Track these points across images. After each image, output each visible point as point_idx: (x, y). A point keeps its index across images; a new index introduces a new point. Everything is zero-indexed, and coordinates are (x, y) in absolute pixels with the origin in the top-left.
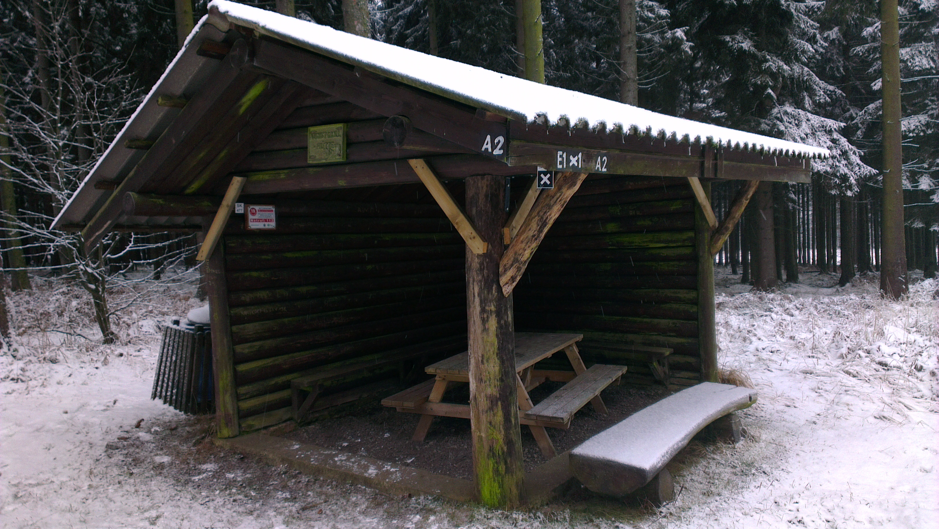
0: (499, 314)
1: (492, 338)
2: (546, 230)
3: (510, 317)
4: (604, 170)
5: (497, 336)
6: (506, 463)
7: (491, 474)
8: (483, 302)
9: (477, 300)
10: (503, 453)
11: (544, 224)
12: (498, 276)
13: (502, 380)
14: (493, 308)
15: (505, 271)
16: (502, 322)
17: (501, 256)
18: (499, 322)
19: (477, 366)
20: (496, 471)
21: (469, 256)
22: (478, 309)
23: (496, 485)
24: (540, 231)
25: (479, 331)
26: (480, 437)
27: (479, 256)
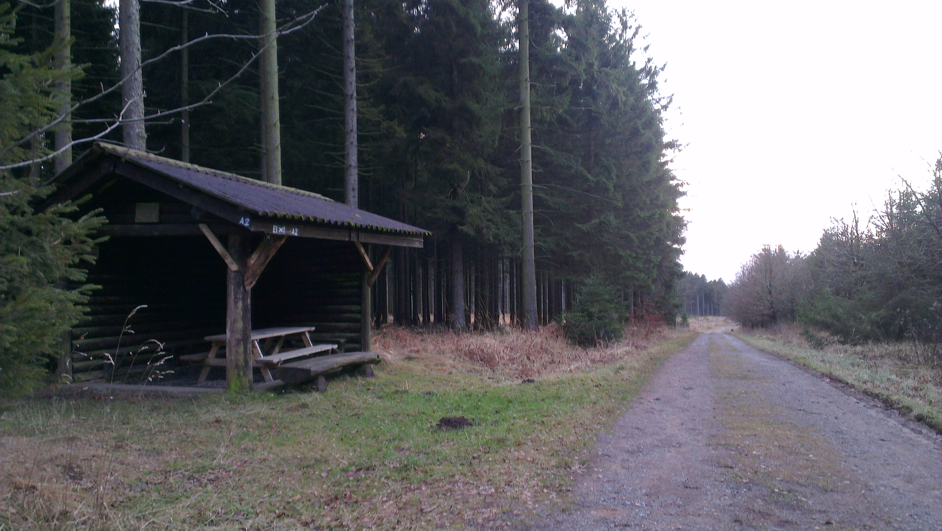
0: (244, 300)
1: (240, 312)
2: (268, 260)
3: (249, 301)
4: (296, 234)
5: (242, 310)
6: (243, 370)
7: (236, 376)
8: (236, 294)
9: (232, 293)
10: (242, 366)
11: (267, 258)
12: (244, 281)
13: (243, 331)
14: (240, 297)
15: (247, 279)
16: (245, 304)
17: (246, 272)
18: (243, 304)
19: (231, 324)
20: (239, 375)
21: (229, 271)
22: (233, 297)
23: (238, 381)
24: (265, 261)
25: (233, 307)
26: (231, 360)
27: (234, 272)
